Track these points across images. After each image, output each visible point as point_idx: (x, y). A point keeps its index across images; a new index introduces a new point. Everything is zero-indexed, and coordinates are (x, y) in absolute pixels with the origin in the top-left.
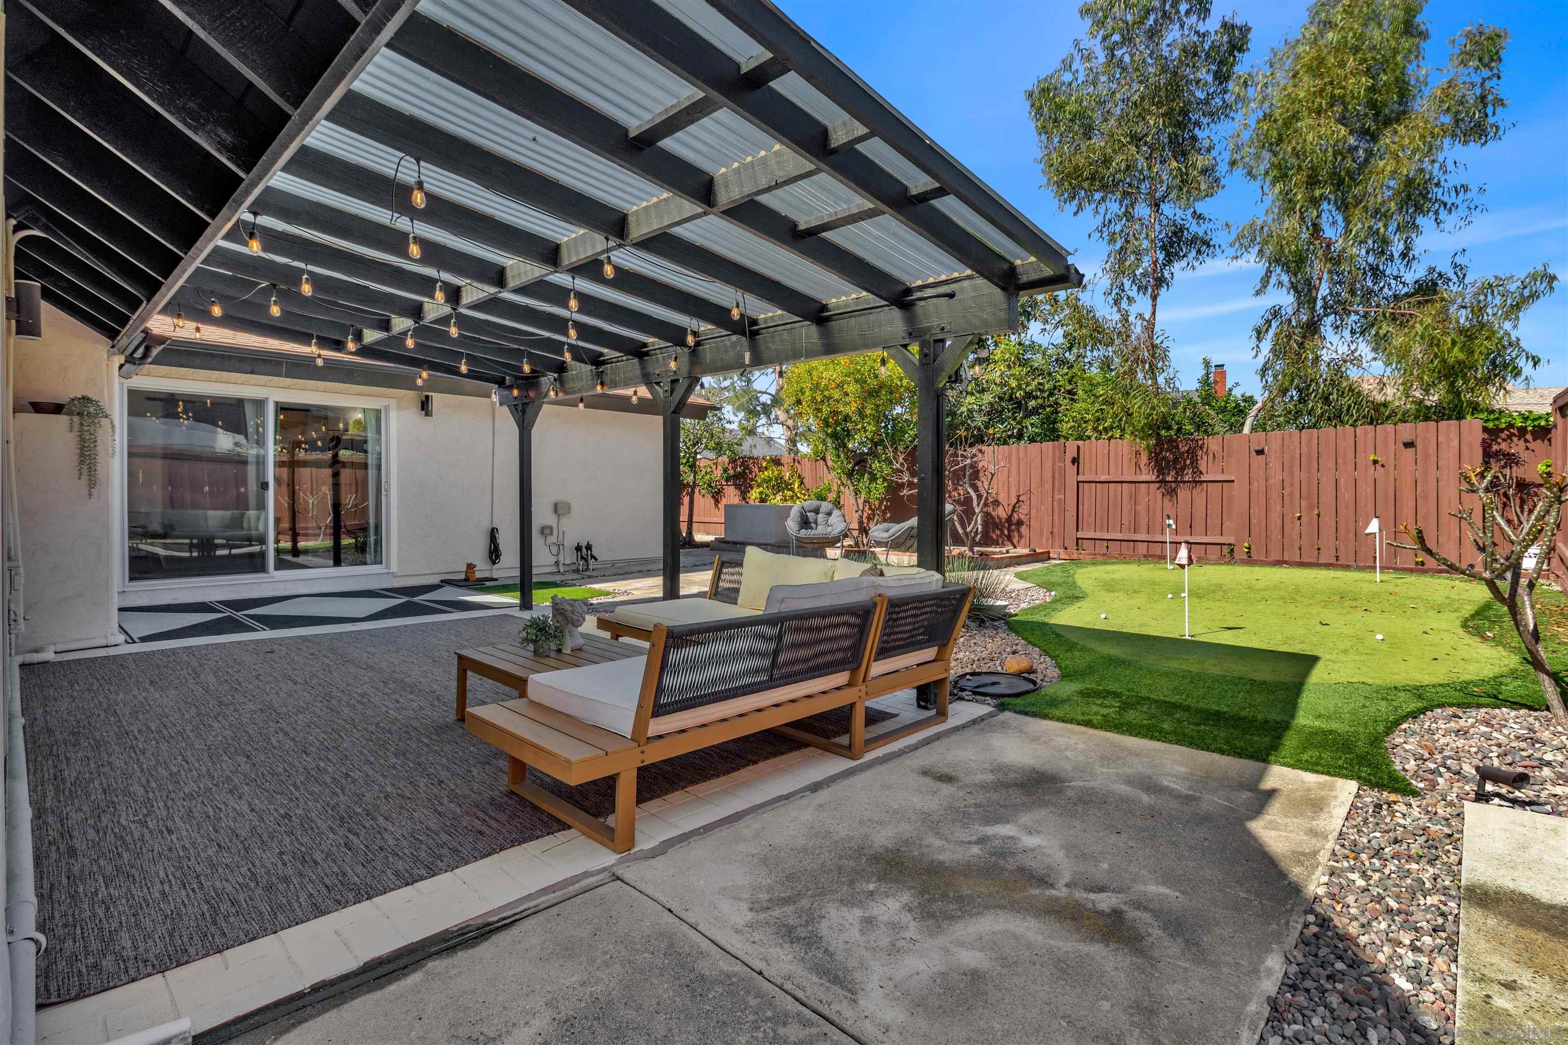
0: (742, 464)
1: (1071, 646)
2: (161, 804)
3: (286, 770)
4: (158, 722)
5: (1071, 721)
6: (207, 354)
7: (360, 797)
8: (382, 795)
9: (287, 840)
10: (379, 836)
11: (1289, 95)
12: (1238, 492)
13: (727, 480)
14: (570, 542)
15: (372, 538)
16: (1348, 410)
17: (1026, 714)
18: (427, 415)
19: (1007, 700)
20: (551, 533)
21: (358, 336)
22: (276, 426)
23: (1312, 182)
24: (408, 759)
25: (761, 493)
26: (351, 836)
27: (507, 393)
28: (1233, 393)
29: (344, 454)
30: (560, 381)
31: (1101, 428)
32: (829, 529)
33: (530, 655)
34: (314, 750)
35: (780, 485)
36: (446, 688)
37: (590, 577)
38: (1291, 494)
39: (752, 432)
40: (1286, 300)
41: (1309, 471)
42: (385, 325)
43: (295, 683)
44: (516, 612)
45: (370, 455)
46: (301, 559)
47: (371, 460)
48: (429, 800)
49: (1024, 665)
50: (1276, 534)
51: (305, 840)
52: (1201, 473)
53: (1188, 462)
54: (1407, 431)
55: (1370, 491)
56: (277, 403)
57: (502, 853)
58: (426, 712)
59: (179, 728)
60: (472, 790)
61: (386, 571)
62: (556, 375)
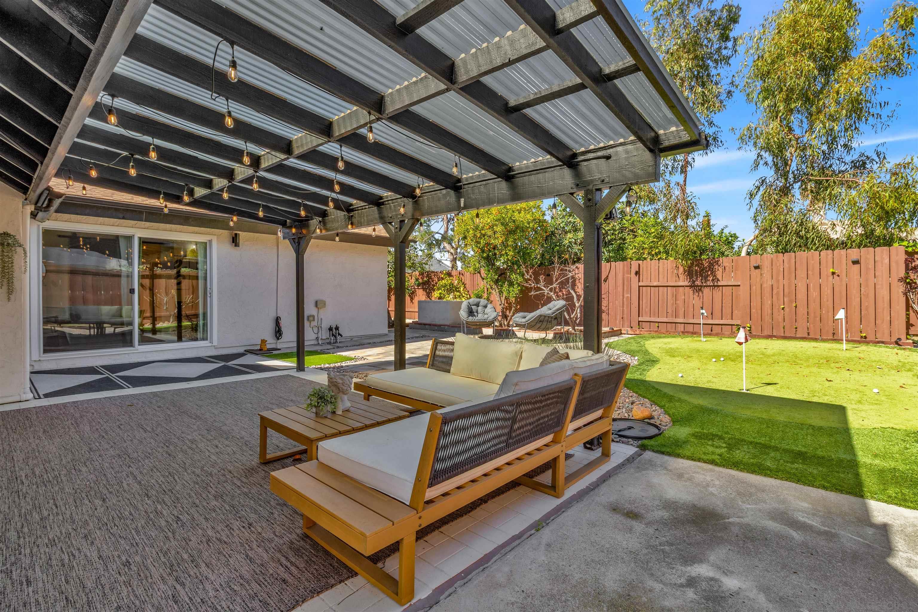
0: (428, 276)
1: (671, 399)
2: (28, 551)
3: (131, 514)
4: (42, 467)
5: (699, 460)
6: (94, 206)
7: (187, 540)
8: (204, 539)
9: (124, 593)
10: (201, 587)
11: (776, 44)
12: (743, 292)
13: (418, 286)
14: (325, 325)
15: (201, 323)
16: (812, 241)
17: (663, 453)
18: (236, 246)
19: (646, 442)
20: (314, 320)
21: (191, 193)
22: (139, 253)
23: (788, 100)
24: (224, 501)
25: (440, 293)
26: (178, 587)
27: (287, 231)
28: (725, 231)
29: (184, 271)
30: (324, 223)
31: (653, 253)
32: (486, 316)
33: (313, 416)
34: (154, 493)
35: (452, 289)
36: (251, 434)
37: (338, 347)
38: (778, 293)
39: (430, 256)
40: (769, 174)
41: (789, 279)
42: (208, 184)
43: (145, 431)
44: (294, 373)
45: (200, 271)
46: (158, 336)
47: (201, 274)
48: (242, 545)
49: (646, 413)
50: (767, 318)
51: (140, 591)
52: (718, 280)
53: (709, 273)
54: (854, 253)
55: (830, 292)
56: (140, 238)
57: (305, 605)
58: (238, 456)
59: (56, 473)
60: (274, 533)
61: (210, 345)
62: (320, 219)
